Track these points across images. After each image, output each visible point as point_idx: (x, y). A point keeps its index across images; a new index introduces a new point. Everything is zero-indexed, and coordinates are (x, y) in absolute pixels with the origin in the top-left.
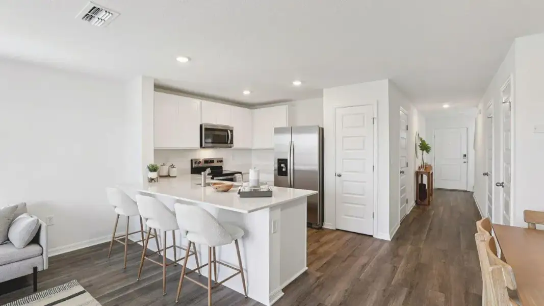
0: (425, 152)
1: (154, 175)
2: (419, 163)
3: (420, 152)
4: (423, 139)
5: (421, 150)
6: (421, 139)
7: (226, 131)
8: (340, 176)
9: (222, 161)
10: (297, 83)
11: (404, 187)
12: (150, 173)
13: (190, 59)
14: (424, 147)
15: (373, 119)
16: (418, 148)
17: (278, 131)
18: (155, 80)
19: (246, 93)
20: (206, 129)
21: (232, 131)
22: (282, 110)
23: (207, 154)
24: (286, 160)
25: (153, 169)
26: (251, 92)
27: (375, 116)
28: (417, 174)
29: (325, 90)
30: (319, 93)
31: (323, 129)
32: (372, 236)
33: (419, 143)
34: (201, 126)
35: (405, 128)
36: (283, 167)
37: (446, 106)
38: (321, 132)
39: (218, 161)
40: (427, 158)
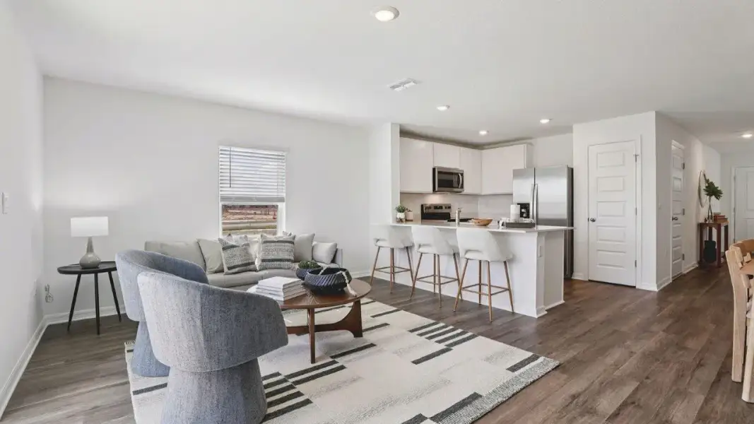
0: (713, 197)
1: (401, 215)
2: (704, 213)
3: (705, 198)
4: (710, 181)
5: (707, 195)
6: (707, 181)
7: (457, 174)
8: (593, 221)
9: (450, 208)
10: (544, 121)
11: (678, 248)
12: (399, 214)
13: (448, 107)
14: (713, 191)
15: (636, 156)
16: (703, 193)
17: (518, 174)
18: (400, 125)
19: (483, 133)
20: (439, 172)
21: (462, 175)
22: (520, 149)
23: (436, 199)
24: (529, 204)
25: (401, 210)
26: (488, 132)
27: (639, 153)
28: (701, 227)
29: (576, 127)
30: (568, 129)
31: (572, 170)
32: (634, 287)
33: (704, 186)
34: (434, 169)
35: (680, 166)
36: (523, 213)
37: (747, 136)
38: (571, 172)
39: (446, 208)
40: (717, 206)
